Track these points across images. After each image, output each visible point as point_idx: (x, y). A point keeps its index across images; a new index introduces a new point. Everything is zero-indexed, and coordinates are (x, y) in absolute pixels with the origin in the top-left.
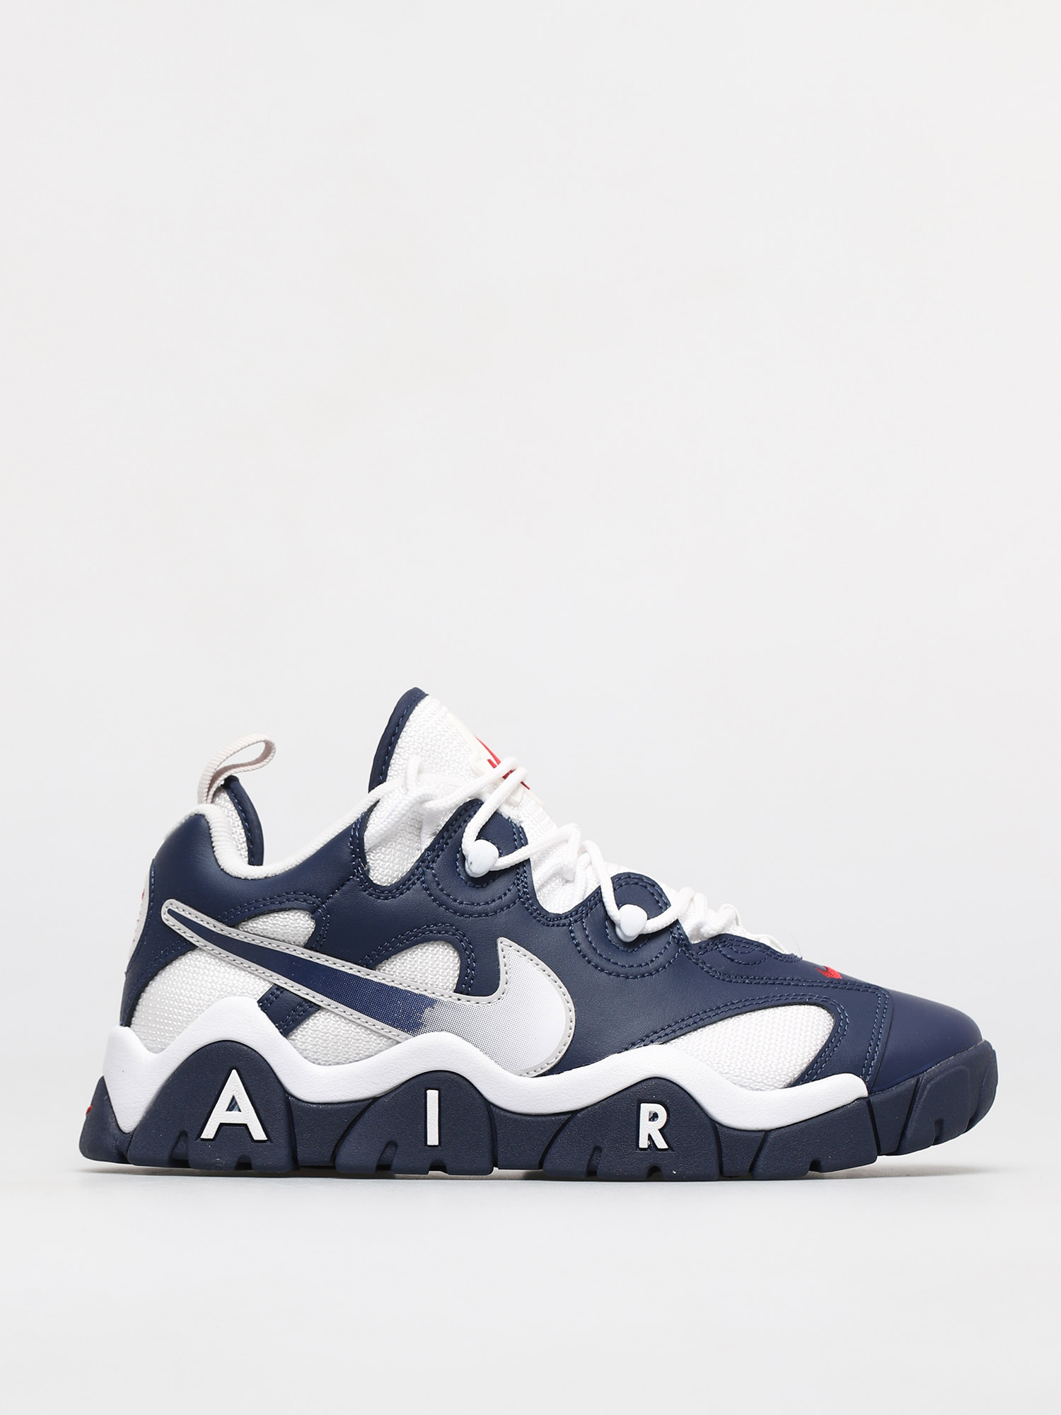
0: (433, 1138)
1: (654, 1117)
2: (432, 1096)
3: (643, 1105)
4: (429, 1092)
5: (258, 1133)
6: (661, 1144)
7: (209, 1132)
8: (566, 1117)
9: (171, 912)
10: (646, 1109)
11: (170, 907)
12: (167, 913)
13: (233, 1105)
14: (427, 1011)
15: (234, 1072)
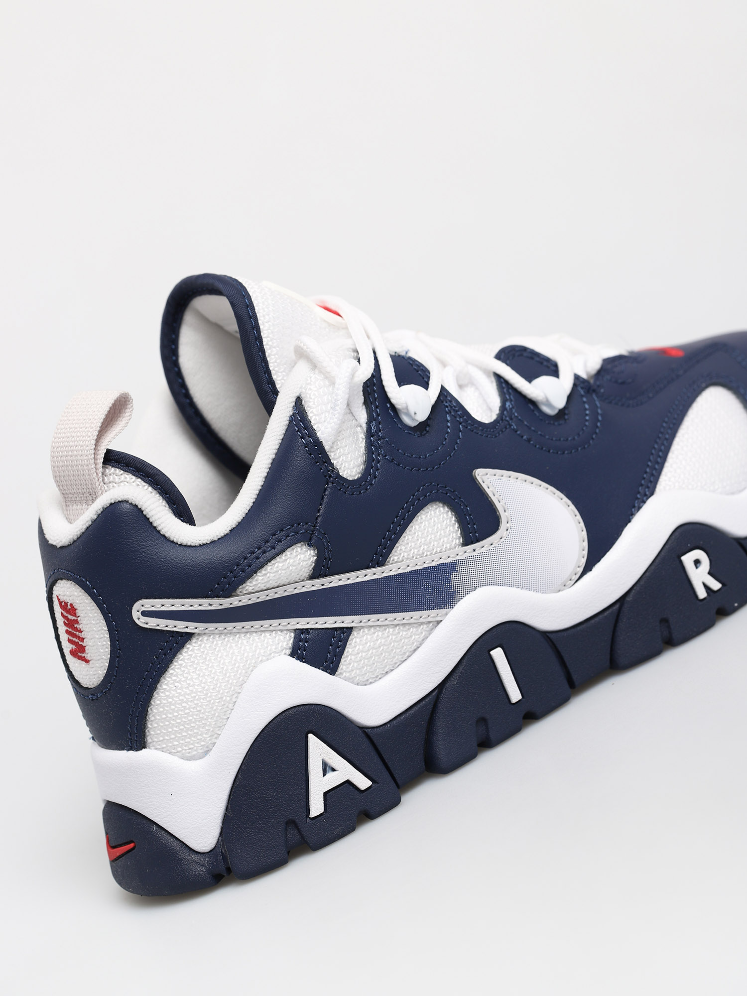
0: (515, 694)
1: (697, 562)
2: (498, 655)
3: (684, 558)
4: (492, 653)
5: (363, 782)
6: (716, 585)
7: (317, 807)
8: (617, 606)
9: (145, 614)
10: (688, 559)
11: (143, 609)
12: (141, 617)
13: (327, 768)
14: (453, 577)
15: (311, 736)
